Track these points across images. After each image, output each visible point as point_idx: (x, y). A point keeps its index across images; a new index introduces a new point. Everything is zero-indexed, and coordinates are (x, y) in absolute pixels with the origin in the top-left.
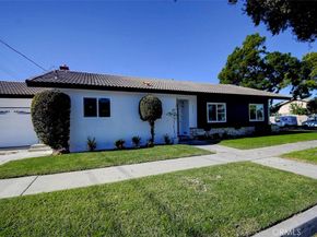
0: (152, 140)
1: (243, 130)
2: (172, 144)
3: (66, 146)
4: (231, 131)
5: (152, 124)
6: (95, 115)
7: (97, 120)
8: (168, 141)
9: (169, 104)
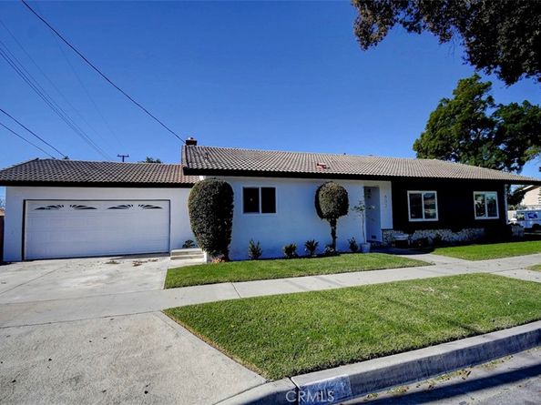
0: (333, 246)
1: (464, 234)
2: (361, 252)
3: (226, 252)
4: (446, 234)
5: (333, 224)
6: (258, 211)
7: (260, 217)
8: (354, 248)
9: (356, 192)
